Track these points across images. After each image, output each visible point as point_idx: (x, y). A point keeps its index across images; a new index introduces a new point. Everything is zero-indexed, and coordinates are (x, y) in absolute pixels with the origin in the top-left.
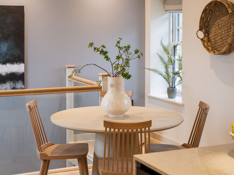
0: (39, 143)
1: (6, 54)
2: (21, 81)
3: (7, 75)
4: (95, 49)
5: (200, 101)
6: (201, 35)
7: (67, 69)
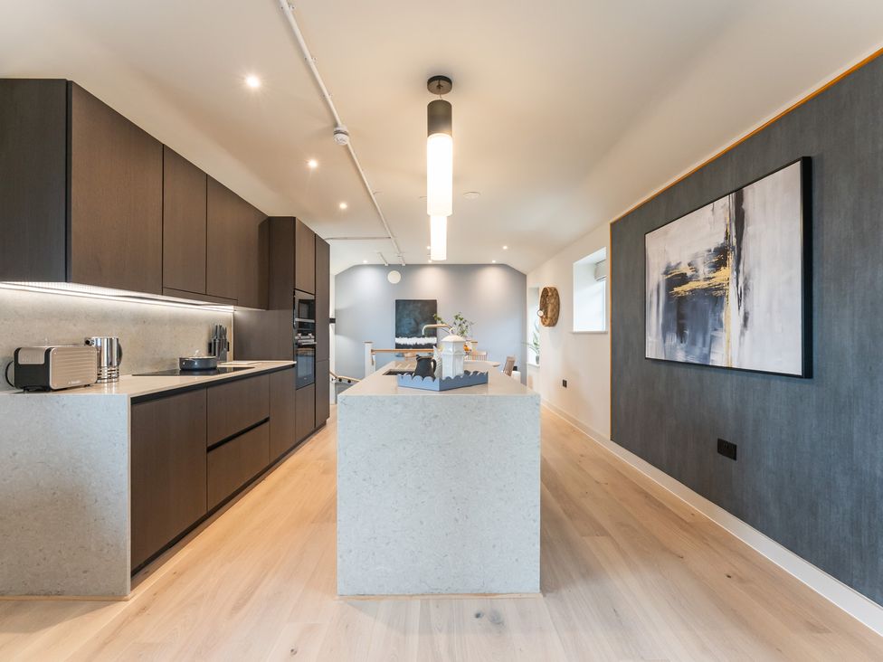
2: (434, 347)
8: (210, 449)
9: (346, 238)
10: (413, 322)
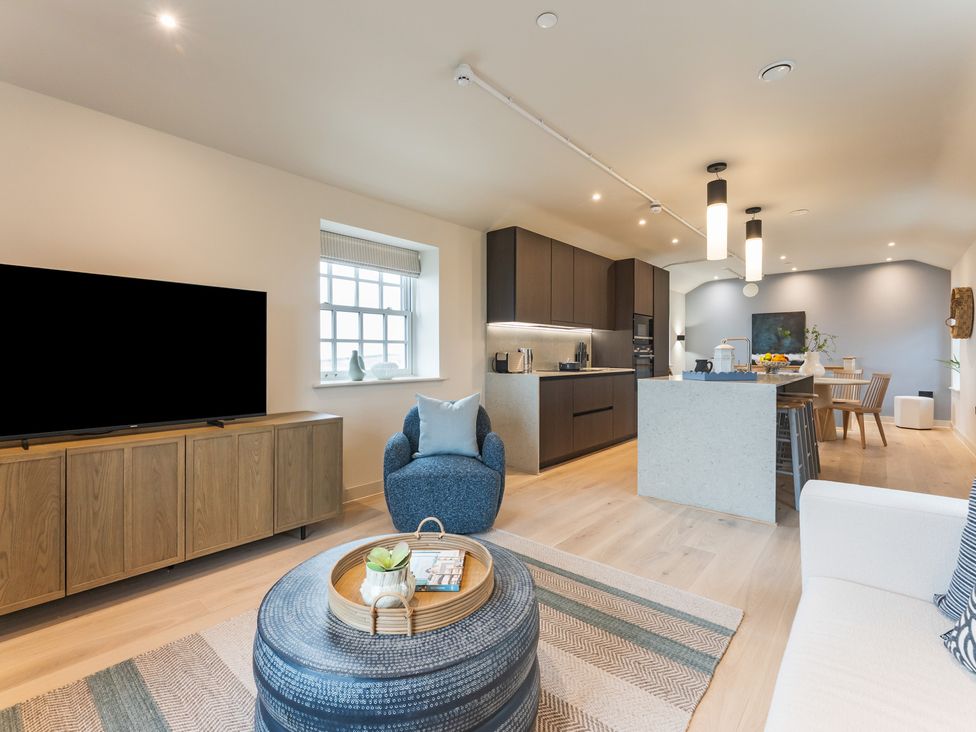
8: (575, 415)
9: (687, 262)
10: (773, 337)
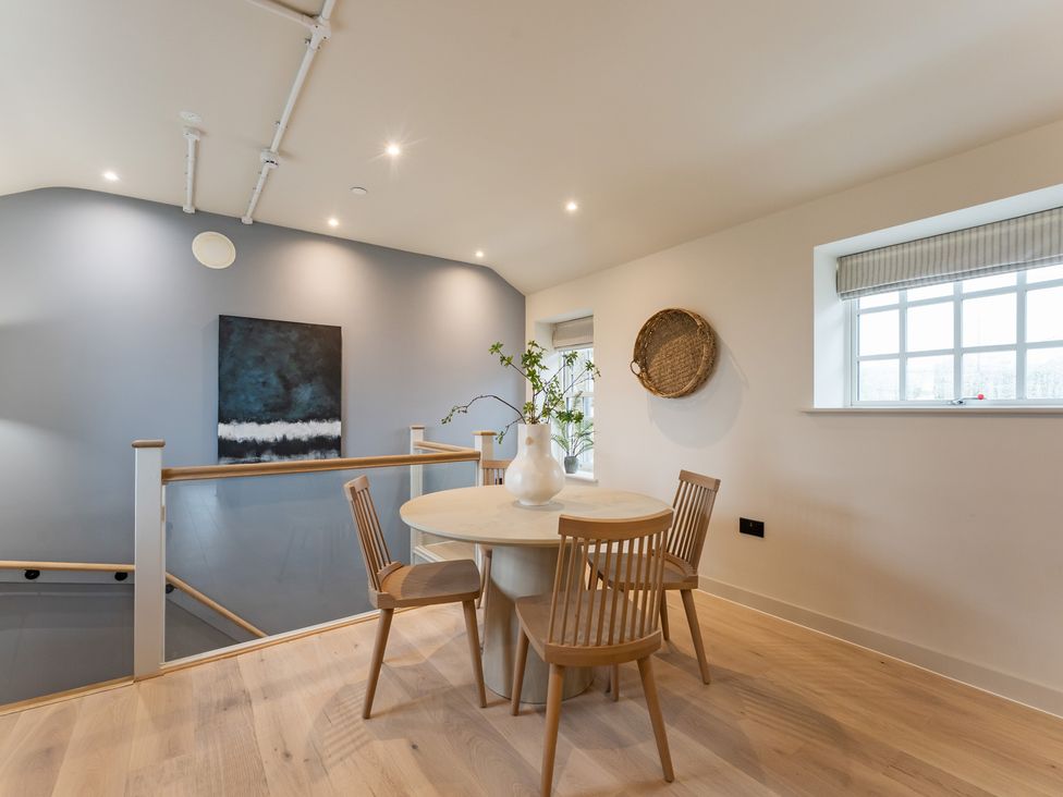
0: (374, 568)
1: (309, 405)
2: (334, 451)
3: (310, 439)
4: (503, 359)
5: (682, 471)
6: (637, 369)
7: (412, 431)
10: (274, 381)
